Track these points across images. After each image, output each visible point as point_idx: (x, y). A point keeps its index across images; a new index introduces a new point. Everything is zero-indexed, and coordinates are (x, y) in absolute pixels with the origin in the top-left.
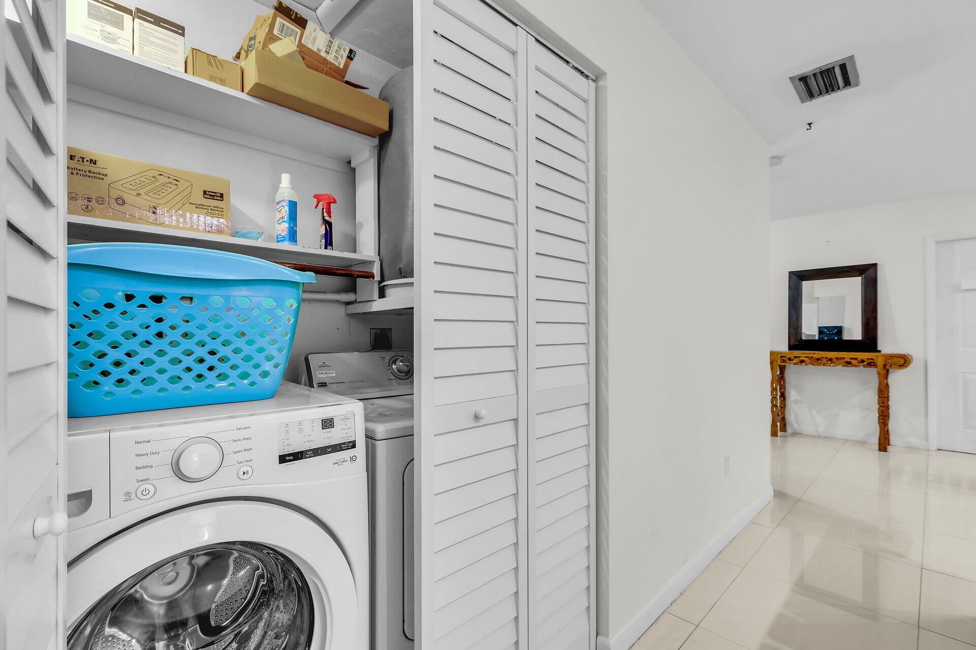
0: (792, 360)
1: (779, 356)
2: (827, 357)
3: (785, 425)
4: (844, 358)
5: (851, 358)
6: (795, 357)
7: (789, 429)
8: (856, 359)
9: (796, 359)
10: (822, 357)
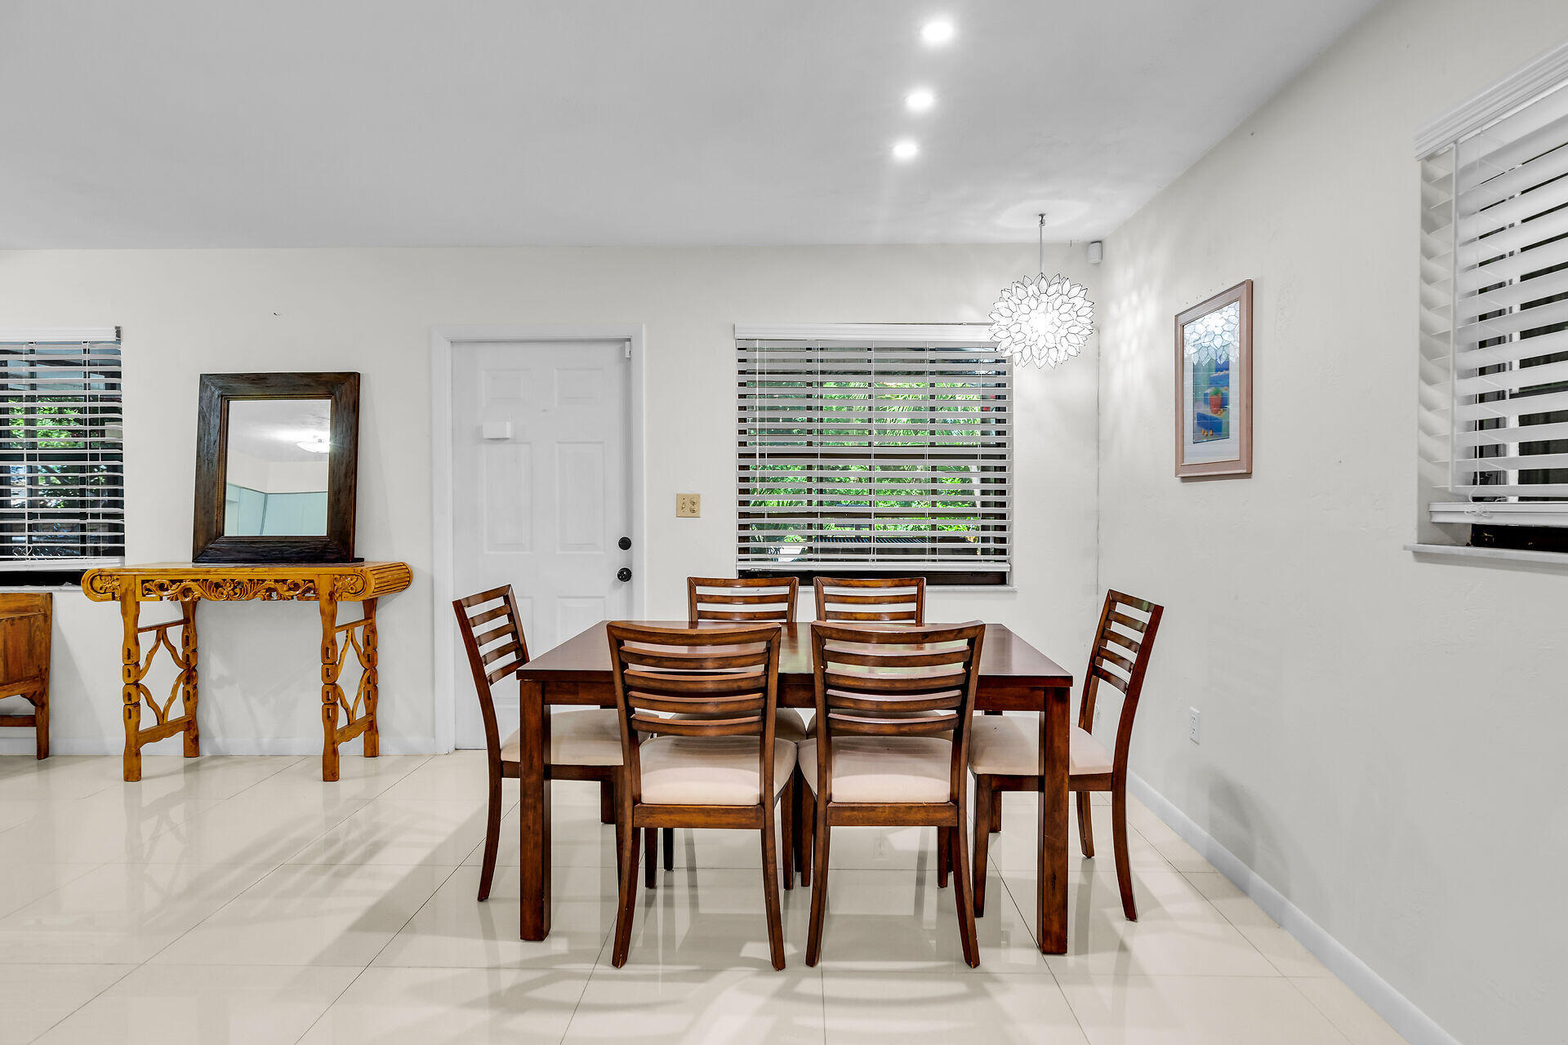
0: (167, 590)
1: (139, 581)
2: (233, 580)
3: (196, 740)
4: (264, 581)
5: (276, 581)
6: (173, 582)
7: (206, 749)
8: (284, 581)
9: (174, 587)
10: (224, 580)
